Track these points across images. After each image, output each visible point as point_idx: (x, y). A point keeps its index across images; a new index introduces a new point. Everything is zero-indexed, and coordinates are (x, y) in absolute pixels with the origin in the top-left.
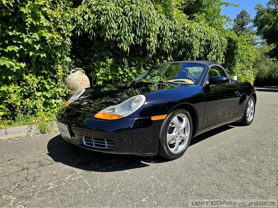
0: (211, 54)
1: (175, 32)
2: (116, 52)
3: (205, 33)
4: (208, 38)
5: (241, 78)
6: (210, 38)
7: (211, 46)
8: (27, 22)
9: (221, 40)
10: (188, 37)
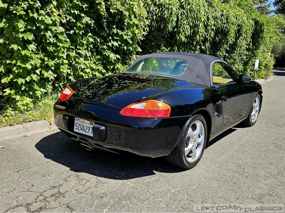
0: (241, 39)
1: (216, 19)
2: (170, 40)
3: (236, 18)
4: (239, 22)
5: (262, 62)
6: (241, 22)
7: (242, 31)
8: (125, 22)
9: (249, 22)
10: (226, 24)
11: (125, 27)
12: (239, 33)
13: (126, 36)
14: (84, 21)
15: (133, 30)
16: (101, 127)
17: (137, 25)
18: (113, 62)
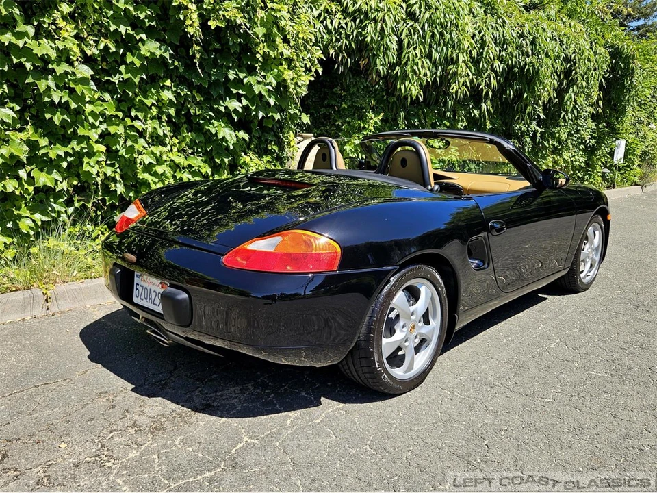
0: (573, 92)
1: (503, 45)
2: (385, 97)
3: (561, 41)
4: (569, 53)
5: (633, 145)
6: (574, 53)
7: (576, 73)
8: (258, 52)
9: (596, 53)
10: (531, 57)
11: (257, 65)
12: (567, 77)
13: (262, 85)
14: (144, 51)
15: (279, 71)
16: (179, 294)
17: (289, 60)
18: (232, 147)
